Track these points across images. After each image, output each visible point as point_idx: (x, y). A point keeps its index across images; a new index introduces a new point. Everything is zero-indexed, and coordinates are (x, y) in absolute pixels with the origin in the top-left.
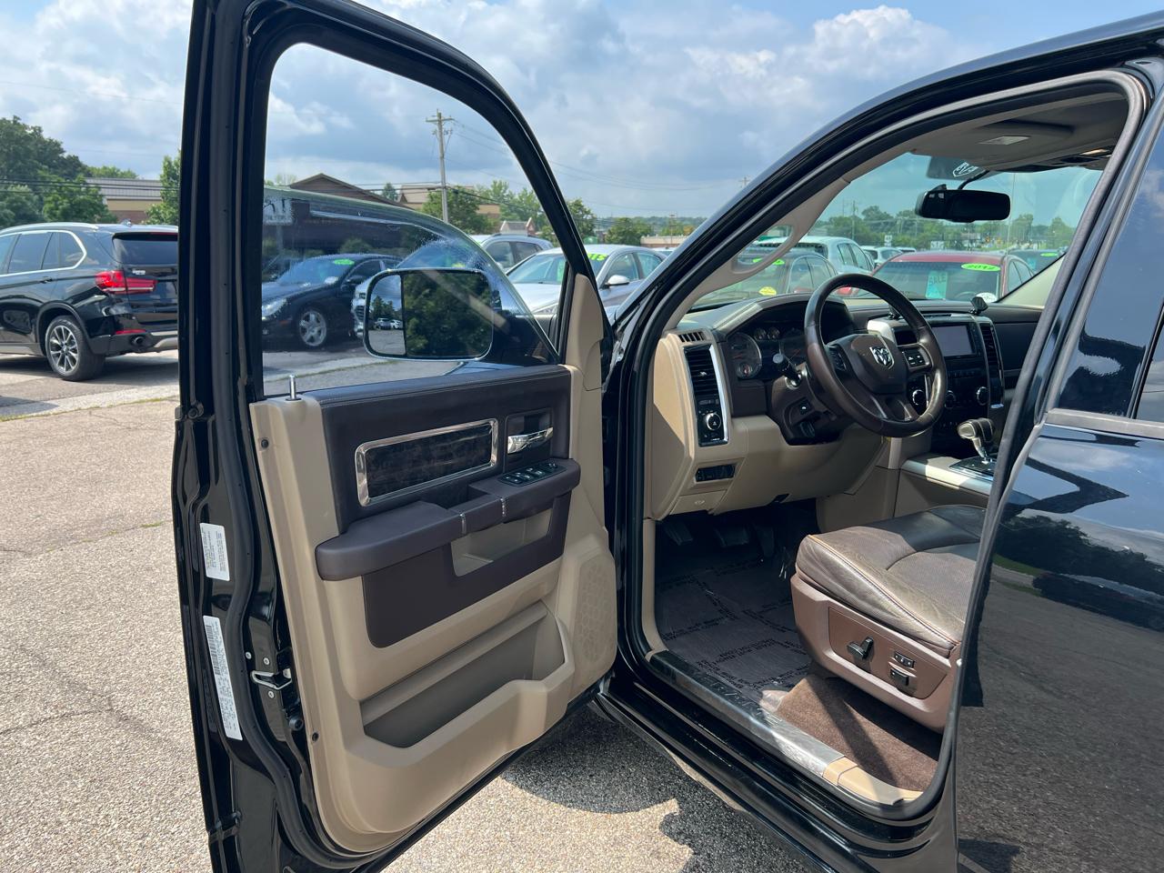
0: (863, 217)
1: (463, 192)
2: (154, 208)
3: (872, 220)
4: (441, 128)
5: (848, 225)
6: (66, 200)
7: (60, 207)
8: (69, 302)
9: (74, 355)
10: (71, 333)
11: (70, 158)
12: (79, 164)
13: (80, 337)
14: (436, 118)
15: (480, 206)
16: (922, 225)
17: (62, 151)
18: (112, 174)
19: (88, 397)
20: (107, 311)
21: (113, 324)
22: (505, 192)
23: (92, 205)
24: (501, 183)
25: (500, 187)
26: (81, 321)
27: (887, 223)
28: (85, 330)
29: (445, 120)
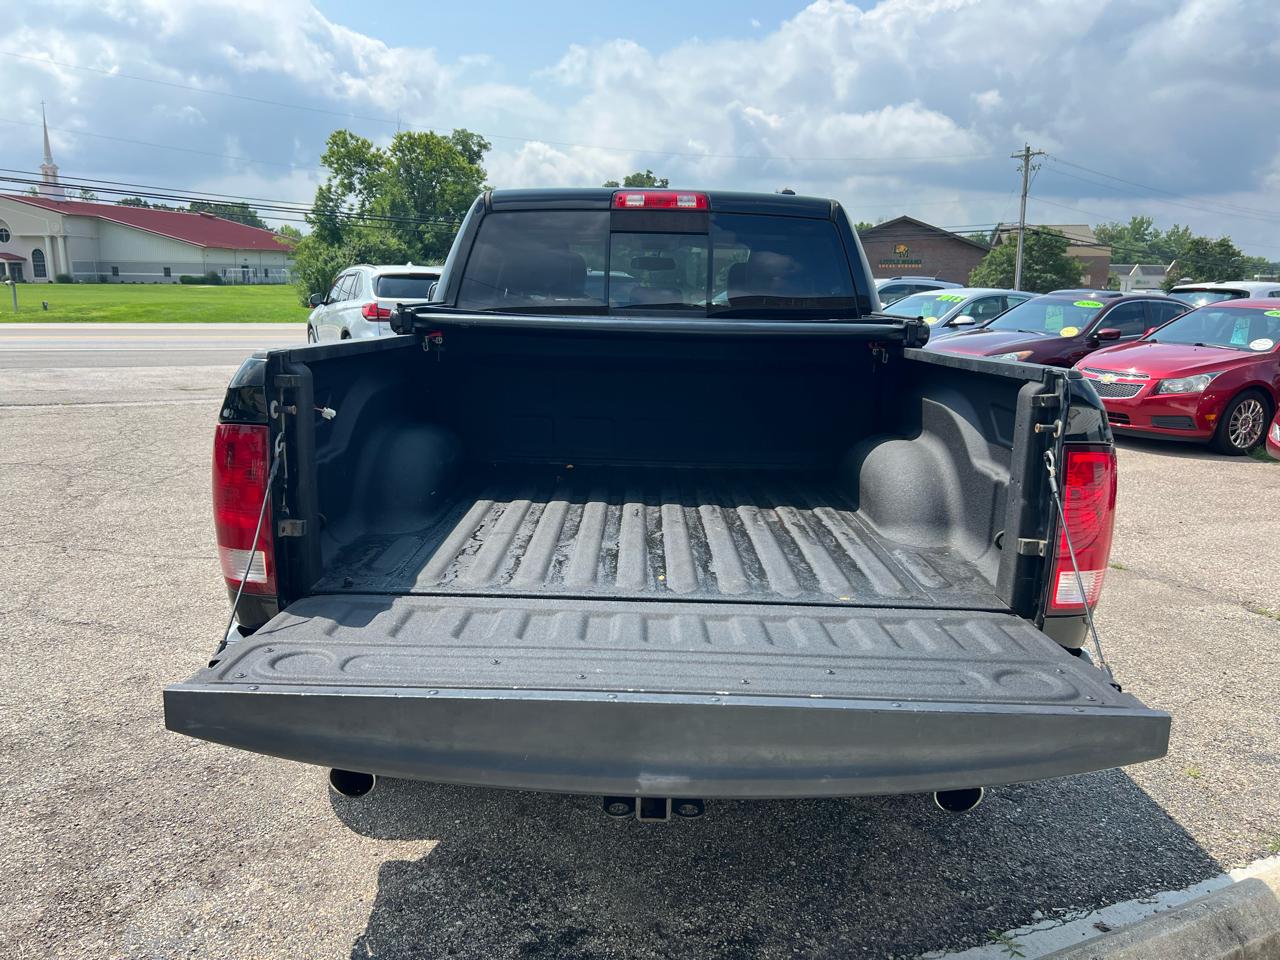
1: (1049, 234)
4: (1027, 165)
14: (1024, 153)
15: (1068, 249)
22: (1147, 229)
24: (1143, 219)
25: (1142, 222)
29: (1033, 154)
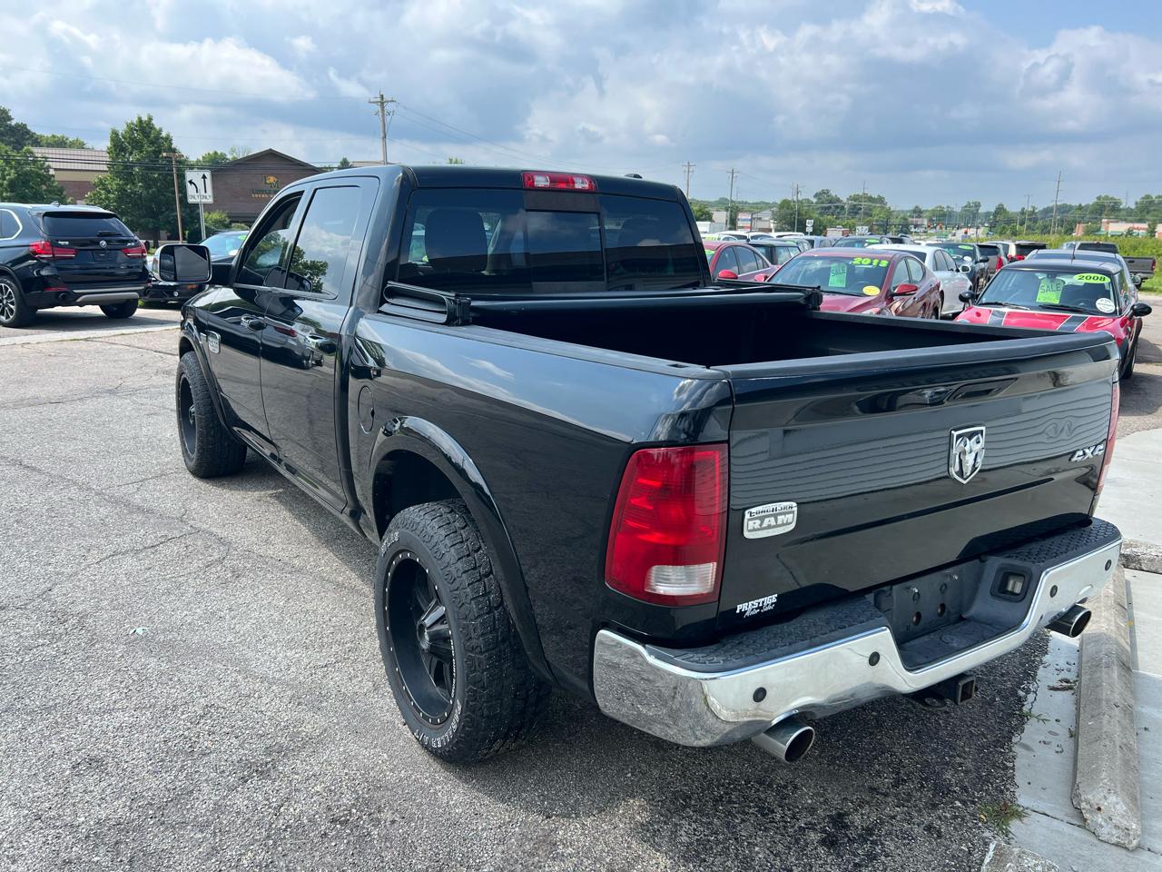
0: (815, 200)
2: (101, 180)
3: (823, 203)
4: (383, 110)
5: (792, 208)
6: (13, 171)
7: (7, 178)
8: (9, 265)
9: (11, 306)
10: (10, 290)
11: (17, 125)
12: (28, 132)
13: (17, 293)
14: (379, 100)
16: (870, 210)
17: (10, 119)
18: (61, 143)
19: (22, 337)
20: (38, 272)
21: (43, 282)
23: (38, 175)
26: (17, 280)
27: (837, 207)
28: (20, 287)
29: (387, 102)
